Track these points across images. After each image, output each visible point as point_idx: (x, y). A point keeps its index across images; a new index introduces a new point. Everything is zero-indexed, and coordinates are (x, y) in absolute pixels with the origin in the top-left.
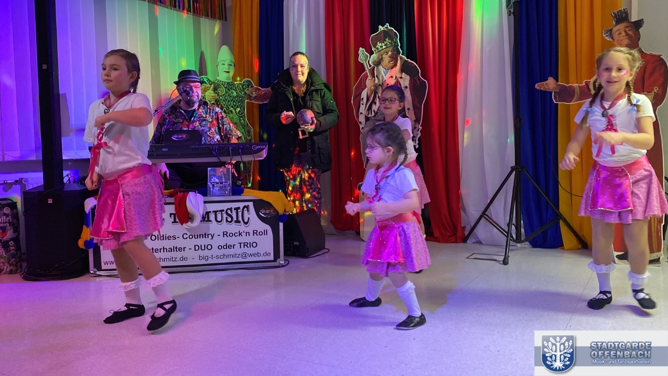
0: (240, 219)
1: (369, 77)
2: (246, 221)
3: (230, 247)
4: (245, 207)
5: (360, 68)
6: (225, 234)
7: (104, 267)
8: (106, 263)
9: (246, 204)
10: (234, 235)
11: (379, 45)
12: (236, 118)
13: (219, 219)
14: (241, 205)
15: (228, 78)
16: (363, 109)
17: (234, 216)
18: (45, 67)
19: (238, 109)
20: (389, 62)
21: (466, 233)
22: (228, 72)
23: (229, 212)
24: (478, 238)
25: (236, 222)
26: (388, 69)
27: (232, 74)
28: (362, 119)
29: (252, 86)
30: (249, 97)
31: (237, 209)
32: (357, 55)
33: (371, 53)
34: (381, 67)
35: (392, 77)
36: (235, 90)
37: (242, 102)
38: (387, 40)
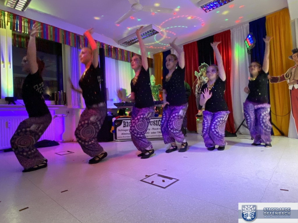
0: (158, 124)
1: (199, 80)
2: (159, 125)
3: (155, 133)
4: (159, 120)
5: (195, 77)
6: (153, 129)
7: (118, 138)
8: (118, 137)
9: (160, 119)
10: (156, 129)
11: (202, 69)
12: (156, 96)
13: (151, 124)
14: (158, 120)
15: (153, 85)
16: (197, 90)
17: (156, 123)
18: (103, 80)
19: (157, 94)
20: (205, 75)
21: (236, 131)
22: (153, 83)
23: (154, 122)
24: (240, 132)
25: (156, 125)
26: (205, 77)
27: (155, 83)
28: (196, 93)
29: (161, 87)
30: (160, 90)
31: (157, 121)
32: (194, 73)
33: (199, 72)
34: (203, 77)
35: (206, 79)
36: (156, 88)
37: (158, 91)
38: (204, 68)
